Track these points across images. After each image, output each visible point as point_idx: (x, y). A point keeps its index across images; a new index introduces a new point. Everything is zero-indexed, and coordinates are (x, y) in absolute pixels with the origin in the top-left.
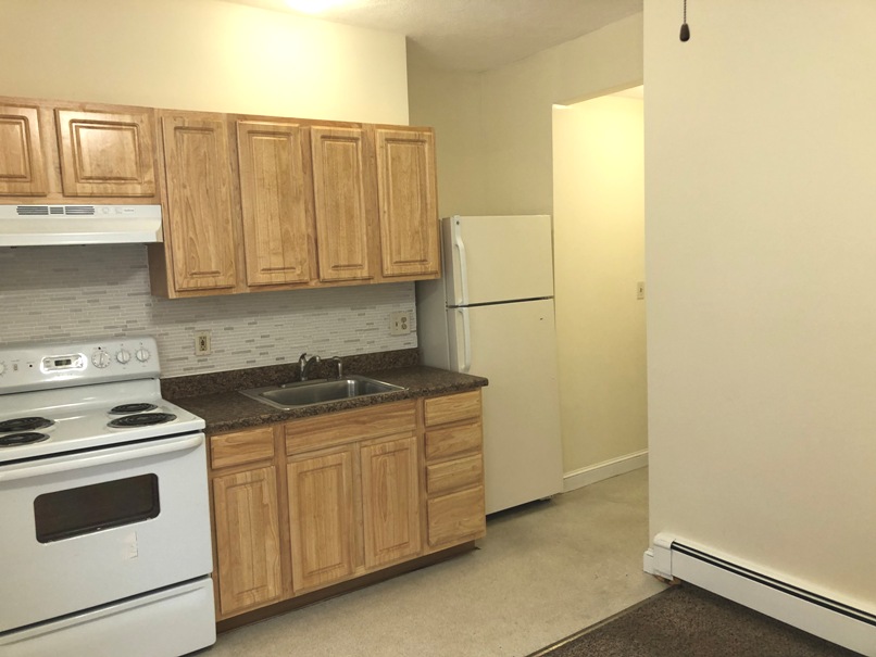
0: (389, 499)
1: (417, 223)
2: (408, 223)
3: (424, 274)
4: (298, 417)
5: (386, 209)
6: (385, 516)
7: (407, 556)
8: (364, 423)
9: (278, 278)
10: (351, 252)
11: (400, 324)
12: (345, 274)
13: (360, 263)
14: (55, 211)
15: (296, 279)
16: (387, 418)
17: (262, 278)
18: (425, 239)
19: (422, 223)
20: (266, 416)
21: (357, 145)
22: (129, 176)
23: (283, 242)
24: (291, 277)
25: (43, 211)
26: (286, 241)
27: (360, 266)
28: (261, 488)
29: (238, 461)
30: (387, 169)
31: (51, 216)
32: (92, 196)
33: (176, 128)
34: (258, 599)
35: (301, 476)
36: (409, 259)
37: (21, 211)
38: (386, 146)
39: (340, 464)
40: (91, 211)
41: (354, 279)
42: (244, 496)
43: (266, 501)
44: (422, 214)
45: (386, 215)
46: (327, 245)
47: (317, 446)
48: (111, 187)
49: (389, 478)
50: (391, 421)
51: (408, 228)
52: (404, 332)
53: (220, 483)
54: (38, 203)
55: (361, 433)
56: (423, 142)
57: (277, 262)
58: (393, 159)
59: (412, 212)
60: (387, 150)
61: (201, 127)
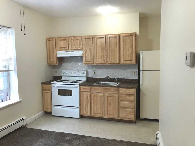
0: (111, 105)
1: (130, 53)
2: (128, 53)
3: (131, 63)
4: (94, 86)
5: (123, 50)
6: (110, 108)
7: (114, 117)
8: (106, 90)
9: (100, 62)
10: (114, 58)
11: (134, 73)
12: (113, 62)
13: (116, 60)
14: (70, 52)
15: (103, 63)
16: (111, 90)
17: (97, 63)
18: (132, 56)
19: (131, 53)
20: (89, 85)
21: (117, 38)
22: (78, 46)
23: (101, 56)
24: (102, 62)
25: (68, 52)
26: (102, 56)
27: (117, 61)
28: (88, 96)
29: (84, 91)
30: (123, 42)
31: (69, 53)
32: (73, 50)
33: (85, 39)
34: (86, 114)
35: (94, 96)
36: (128, 60)
37: (66, 52)
38: (123, 37)
39: (101, 96)
40: (74, 52)
41: (115, 64)
42: (85, 97)
43: (88, 99)
44: (131, 50)
45: (123, 51)
46: (110, 57)
47: (97, 92)
48: (76, 48)
49: (111, 101)
50: (112, 91)
51: (128, 54)
52: (135, 75)
53: (81, 94)
54: (68, 51)
55: (106, 92)
56: (133, 36)
57: (100, 60)
58: (125, 40)
59: (129, 50)
60: (123, 38)
61: (89, 38)
